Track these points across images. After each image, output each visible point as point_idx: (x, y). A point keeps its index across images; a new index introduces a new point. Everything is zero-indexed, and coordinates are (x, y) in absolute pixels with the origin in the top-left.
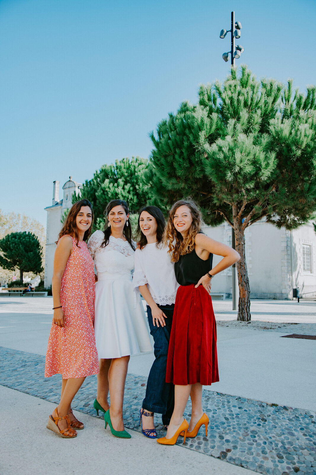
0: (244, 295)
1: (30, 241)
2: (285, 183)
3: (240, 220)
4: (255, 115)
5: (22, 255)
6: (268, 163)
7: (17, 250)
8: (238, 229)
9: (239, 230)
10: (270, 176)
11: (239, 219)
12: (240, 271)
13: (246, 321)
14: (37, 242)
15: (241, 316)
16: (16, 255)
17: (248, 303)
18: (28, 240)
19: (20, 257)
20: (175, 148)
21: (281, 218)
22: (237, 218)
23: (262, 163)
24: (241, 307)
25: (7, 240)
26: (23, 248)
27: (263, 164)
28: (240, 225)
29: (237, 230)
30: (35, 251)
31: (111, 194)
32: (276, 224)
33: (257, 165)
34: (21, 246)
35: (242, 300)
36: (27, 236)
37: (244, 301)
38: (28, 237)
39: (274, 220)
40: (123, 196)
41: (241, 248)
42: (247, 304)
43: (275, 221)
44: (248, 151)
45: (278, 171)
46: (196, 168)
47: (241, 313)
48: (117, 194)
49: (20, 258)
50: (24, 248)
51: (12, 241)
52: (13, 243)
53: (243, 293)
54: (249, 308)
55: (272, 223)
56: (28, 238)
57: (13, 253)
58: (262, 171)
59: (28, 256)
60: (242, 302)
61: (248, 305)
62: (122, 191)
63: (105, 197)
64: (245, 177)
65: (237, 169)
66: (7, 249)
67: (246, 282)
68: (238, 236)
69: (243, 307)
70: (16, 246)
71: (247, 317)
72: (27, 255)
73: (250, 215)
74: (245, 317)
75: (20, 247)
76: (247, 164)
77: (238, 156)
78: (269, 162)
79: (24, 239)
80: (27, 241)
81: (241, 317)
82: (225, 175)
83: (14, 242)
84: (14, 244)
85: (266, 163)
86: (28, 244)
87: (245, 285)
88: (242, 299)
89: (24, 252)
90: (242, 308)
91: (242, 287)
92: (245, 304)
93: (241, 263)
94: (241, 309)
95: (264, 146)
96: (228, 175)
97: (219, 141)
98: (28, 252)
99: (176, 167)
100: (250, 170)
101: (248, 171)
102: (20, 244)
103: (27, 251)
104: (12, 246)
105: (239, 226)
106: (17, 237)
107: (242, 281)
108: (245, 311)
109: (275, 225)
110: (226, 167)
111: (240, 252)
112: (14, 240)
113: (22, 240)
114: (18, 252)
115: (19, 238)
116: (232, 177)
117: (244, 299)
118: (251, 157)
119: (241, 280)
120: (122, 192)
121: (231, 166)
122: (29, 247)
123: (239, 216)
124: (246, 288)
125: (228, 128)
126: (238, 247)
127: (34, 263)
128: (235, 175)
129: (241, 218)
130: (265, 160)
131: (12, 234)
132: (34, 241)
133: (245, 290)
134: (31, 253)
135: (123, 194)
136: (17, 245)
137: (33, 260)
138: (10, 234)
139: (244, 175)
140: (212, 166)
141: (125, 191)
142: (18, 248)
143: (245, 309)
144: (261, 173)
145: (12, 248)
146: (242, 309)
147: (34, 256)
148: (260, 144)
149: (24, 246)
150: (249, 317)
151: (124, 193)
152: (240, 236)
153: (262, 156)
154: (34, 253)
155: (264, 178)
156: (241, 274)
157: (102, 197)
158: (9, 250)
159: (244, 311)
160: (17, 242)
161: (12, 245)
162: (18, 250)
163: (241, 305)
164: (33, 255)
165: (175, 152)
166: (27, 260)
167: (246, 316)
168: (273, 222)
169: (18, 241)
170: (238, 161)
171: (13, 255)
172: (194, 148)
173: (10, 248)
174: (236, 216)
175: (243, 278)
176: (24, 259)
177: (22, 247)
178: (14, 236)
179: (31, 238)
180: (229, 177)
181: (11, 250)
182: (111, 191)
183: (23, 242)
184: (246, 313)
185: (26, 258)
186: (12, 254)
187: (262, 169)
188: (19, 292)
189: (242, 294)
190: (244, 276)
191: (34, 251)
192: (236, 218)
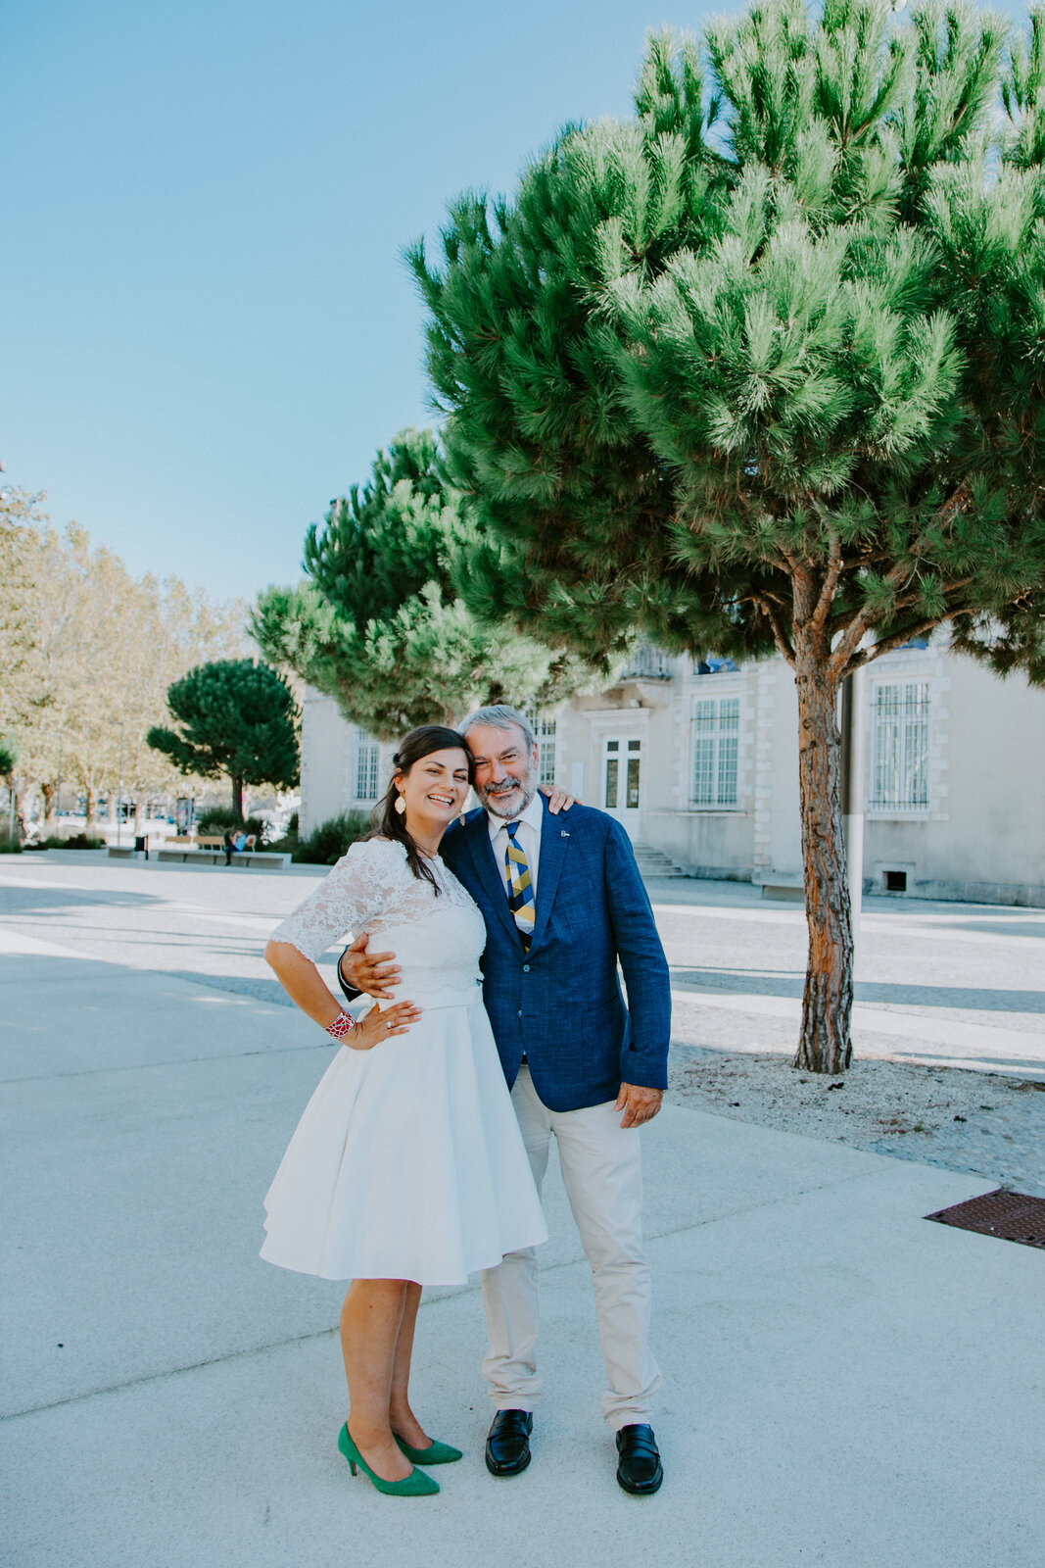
0: (826, 961)
1: (259, 689)
2: (1002, 471)
3: (820, 641)
4: (870, 158)
5: (234, 731)
6: (914, 368)
7: (219, 716)
8: (810, 679)
9: (813, 684)
10: (927, 434)
11: (818, 636)
12: (813, 858)
13: (827, 1072)
14: (284, 692)
15: (809, 1051)
16: (216, 731)
17: (841, 994)
18: (255, 685)
19: (229, 737)
20: (502, 310)
21: (1012, 630)
22: (809, 631)
23: (885, 370)
24: (810, 1010)
25: (191, 683)
26: (238, 711)
27: (891, 375)
28: (819, 663)
29: (806, 681)
30: (277, 723)
31: (415, 535)
32: (989, 657)
33: (862, 379)
34: (231, 704)
35: (816, 983)
36: (252, 672)
37: (825, 987)
38: (255, 676)
39: (983, 643)
40: (458, 541)
41: (821, 760)
42: (835, 1000)
43: (987, 645)
44: (811, 305)
45: (964, 411)
46: (595, 397)
47: (811, 1038)
48: (437, 535)
49: (229, 741)
50: (242, 712)
51: (205, 688)
52: (208, 694)
53: (821, 953)
54: (846, 1018)
55: (974, 655)
56: (254, 680)
57: (207, 727)
58: (886, 406)
59: (254, 736)
60: (816, 989)
61: (839, 1006)
62: (457, 521)
63: (398, 544)
64: (801, 432)
65: (758, 396)
66: (191, 711)
67: (838, 907)
68: (810, 707)
69: (820, 1014)
70: (215, 704)
71: (836, 1054)
72: (250, 732)
73: (862, 617)
74: (827, 1054)
75: (228, 710)
76: (805, 370)
77: (761, 326)
78: (918, 363)
79: (243, 683)
80: (250, 689)
81: (810, 1053)
82: (705, 423)
83: (211, 690)
84: (210, 699)
85: (901, 365)
86: (255, 698)
87: (833, 920)
88: (816, 977)
89: (241, 723)
90: (816, 1016)
91: (818, 928)
92: (831, 1001)
93: (817, 824)
94: (811, 1021)
95: (896, 287)
96: (718, 422)
97: (683, 262)
98: (253, 725)
99: (513, 397)
100: (826, 403)
101: (813, 404)
102: (230, 697)
103: (250, 721)
104: (206, 705)
105: (814, 666)
106: (223, 675)
107: (821, 903)
108: (829, 1031)
109: (985, 661)
110: (709, 386)
111: (818, 775)
112: (210, 686)
113: (236, 684)
114: (224, 722)
115: (228, 680)
116: (741, 436)
117: (827, 980)
118: (830, 335)
119: (818, 899)
120: (456, 528)
121: (729, 380)
122: (256, 708)
123: (818, 623)
124: (835, 931)
125: (736, 205)
126: (809, 754)
127: (272, 757)
128: (757, 422)
129: (825, 632)
130: (899, 352)
131: (209, 666)
132: (273, 687)
133: (830, 941)
134: (264, 726)
135: (459, 534)
136: (221, 702)
137: (269, 750)
138: (202, 666)
139: (799, 427)
140: (650, 382)
141: (467, 521)
142: (224, 709)
143: (827, 1023)
144: (878, 417)
145: (204, 711)
146: (815, 1022)
147: (272, 737)
148: (877, 274)
149: (243, 705)
150: (843, 1055)
151: (463, 530)
152: (818, 707)
153: (881, 332)
154: (270, 729)
155: (896, 440)
156: (816, 874)
157: (387, 544)
158: (195, 717)
159: (822, 1031)
160: (219, 693)
161: (205, 700)
162: (224, 717)
163: (811, 1003)
164: (270, 733)
165: (507, 328)
166: (252, 748)
167: (832, 1052)
168: (979, 649)
169: (222, 688)
170: (760, 354)
171: (208, 732)
172: (581, 301)
173: (198, 711)
174: (805, 623)
175: (824, 890)
176: (241, 744)
177: (235, 706)
178: (212, 672)
179: (263, 678)
180: (725, 429)
181: (202, 717)
182: (415, 523)
183: (238, 691)
184: (829, 1039)
185: (249, 741)
186: (204, 729)
187: (882, 396)
188: (213, 852)
189: (817, 958)
190: (831, 880)
191: (273, 720)
192: (804, 631)
